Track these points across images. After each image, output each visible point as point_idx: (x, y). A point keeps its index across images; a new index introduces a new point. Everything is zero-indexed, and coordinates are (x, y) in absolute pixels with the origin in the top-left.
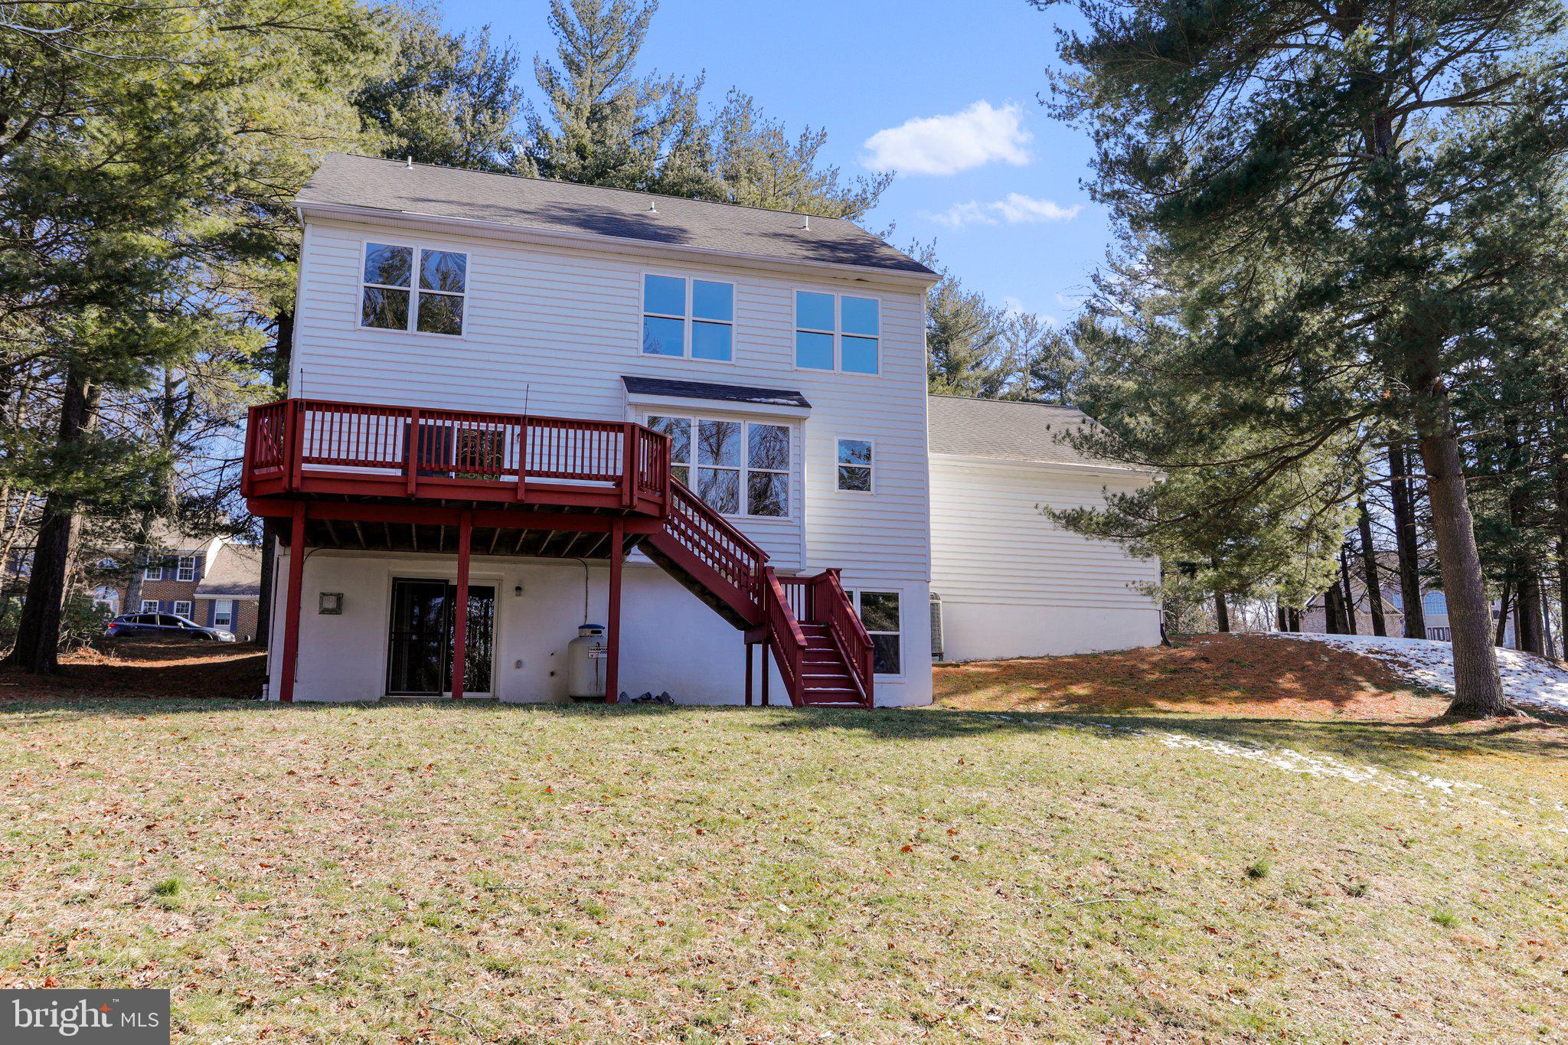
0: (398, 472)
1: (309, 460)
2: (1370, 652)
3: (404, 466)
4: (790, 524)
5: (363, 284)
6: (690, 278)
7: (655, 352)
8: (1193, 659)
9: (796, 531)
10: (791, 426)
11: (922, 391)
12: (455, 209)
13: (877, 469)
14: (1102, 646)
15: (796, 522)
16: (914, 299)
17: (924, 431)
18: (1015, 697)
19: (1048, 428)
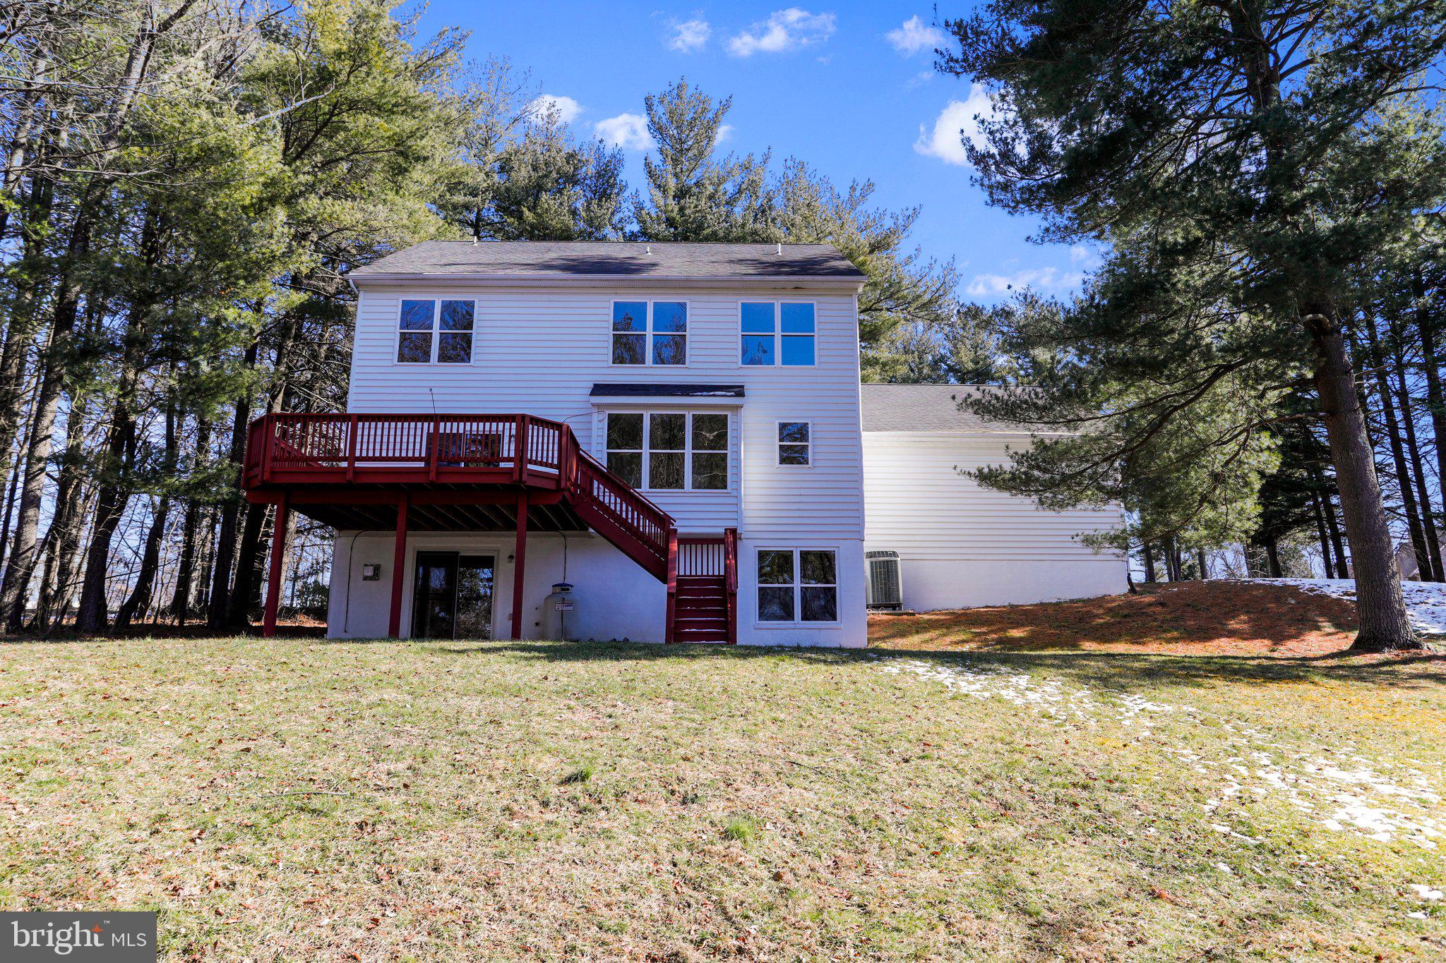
0: (422, 464)
1: (361, 459)
2: (1346, 594)
3: (427, 460)
4: (729, 495)
5: (398, 331)
6: (650, 301)
7: (621, 362)
8: (1150, 605)
9: (733, 501)
10: (729, 414)
11: (855, 376)
12: (473, 268)
13: (814, 446)
14: (1067, 594)
15: (734, 493)
16: (847, 299)
17: (857, 411)
18: (948, 639)
19: (954, 398)
